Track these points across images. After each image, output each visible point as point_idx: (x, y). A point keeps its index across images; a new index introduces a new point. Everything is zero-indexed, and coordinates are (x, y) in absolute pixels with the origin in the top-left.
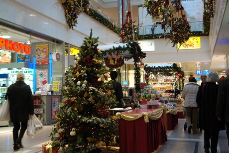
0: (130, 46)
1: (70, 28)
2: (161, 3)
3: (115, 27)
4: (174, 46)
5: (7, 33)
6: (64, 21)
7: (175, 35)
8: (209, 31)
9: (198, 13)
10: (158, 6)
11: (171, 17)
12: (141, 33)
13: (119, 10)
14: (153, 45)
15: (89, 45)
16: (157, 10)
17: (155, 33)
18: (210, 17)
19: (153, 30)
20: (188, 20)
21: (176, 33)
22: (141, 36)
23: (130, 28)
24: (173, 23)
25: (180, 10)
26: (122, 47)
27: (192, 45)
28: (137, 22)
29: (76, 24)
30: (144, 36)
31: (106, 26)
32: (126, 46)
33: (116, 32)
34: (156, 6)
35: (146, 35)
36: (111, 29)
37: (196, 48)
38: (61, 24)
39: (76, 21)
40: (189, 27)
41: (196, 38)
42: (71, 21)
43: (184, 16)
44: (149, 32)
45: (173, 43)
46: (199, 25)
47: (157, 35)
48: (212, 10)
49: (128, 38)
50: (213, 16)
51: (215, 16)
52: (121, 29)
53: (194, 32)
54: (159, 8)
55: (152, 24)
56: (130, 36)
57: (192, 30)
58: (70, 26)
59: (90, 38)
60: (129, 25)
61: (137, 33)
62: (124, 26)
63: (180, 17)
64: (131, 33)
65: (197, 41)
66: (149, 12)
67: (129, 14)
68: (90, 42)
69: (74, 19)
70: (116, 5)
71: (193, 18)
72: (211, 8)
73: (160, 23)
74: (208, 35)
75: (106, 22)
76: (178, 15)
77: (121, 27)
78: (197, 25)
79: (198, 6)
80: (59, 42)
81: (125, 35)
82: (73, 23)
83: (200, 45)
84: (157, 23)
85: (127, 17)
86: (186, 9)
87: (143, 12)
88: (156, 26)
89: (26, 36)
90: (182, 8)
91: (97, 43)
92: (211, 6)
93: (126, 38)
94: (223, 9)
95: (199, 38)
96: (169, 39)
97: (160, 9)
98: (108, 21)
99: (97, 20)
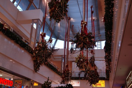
0: (67, 86)
1: (36, 72)
2: (84, 61)
3: (59, 72)
4: (90, 85)
5: (2, 73)
6: (33, 68)
7: (91, 79)
8: (109, 78)
9: (103, 68)
10: (83, 63)
11: (89, 71)
12: (73, 76)
13: (62, 63)
14: (79, 83)
15: (46, 86)
16: (82, 65)
17: (80, 77)
18: (109, 73)
19: (79, 75)
20: (98, 71)
22: (73, 77)
23: (68, 74)
24: (90, 74)
25: (94, 67)
26: (63, 86)
27: (100, 85)
28: (71, 70)
29: (39, 70)
30: (75, 78)
31: (55, 71)
32: (65, 86)
33: (60, 75)
34: (81, 63)
36: (57, 73)
37: (102, 86)
39: (39, 69)
40: (98, 76)
41: (102, 81)
42: (36, 68)
43: (96, 70)
44: (77, 76)
45: (90, 84)
46: (104, 74)
47: (82, 77)
48: (110, 69)
50: (110, 72)
51: (111, 72)
52: (63, 74)
53: (101, 78)
55: (79, 71)
56: (67, 78)
57: (100, 76)
58: (36, 71)
59: (47, 82)
60: (67, 72)
61: (71, 76)
62: (64, 72)
63: (94, 70)
64: (68, 76)
65: (103, 82)
66: (78, 66)
67: (67, 66)
68: (47, 84)
69: (38, 67)
71: (101, 70)
73: (83, 71)
74: (109, 80)
75: (55, 69)
76: (92, 69)
77: (63, 72)
78: (103, 74)
79: (103, 64)
80: (28, 79)
81: (64, 77)
83: (104, 85)
85: (66, 68)
86: (97, 65)
87: (74, 65)
88: (81, 73)
89: (11, 76)
90: (95, 65)
91: (51, 85)
93: (65, 79)
94: (115, 69)
95: (104, 81)
96: (87, 81)
97: (84, 65)
98: (56, 69)
99: (50, 68)
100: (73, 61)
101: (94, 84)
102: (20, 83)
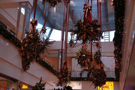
0: (66, 89)
1: (24, 71)
2: (88, 57)
3: (55, 71)
4: (95, 88)
6: (21, 66)
7: (96, 80)
8: (119, 79)
9: (112, 66)
10: (86, 59)
11: (94, 70)
12: (73, 76)
13: (58, 59)
14: (81, 85)
15: (39, 88)
16: (85, 62)
17: (82, 77)
18: (119, 72)
19: (81, 74)
20: (105, 70)
21: (96, 79)
22: (73, 78)
23: (66, 73)
24: (95, 74)
25: (99, 64)
26: (60, 89)
28: (70, 69)
29: (29, 69)
30: (75, 78)
31: (49, 70)
32: (63, 89)
33: (56, 75)
34: (84, 59)
35: (76, 78)
36: (52, 72)
38: (19, 68)
39: (29, 67)
40: (105, 76)
41: (110, 82)
42: (25, 66)
43: (102, 68)
44: (78, 76)
45: (94, 86)
46: (112, 74)
47: (84, 78)
48: (120, 67)
49: (64, 80)
50: (121, 71)
51: (122, 71)
52: (60, 73)
53: (109, 78)
54: (86, 61)
55: (81, 70)
56: (65, 78)
57: (108, 77)
59: (40, 83)
60: (65, 71)
61: (70, 77)
62: (61, 71)
63: (100, 68)
64: (66, 76)
66: (79, 63)
67: (65, 63)
68: (39, 86)
69: (28, 65)
70: (57, 55)
71: (108, 68)
72: (120, 65)
73: (86, 70)
74: (119, 81)
75: (49, 68)
76: (98, 67)
77: (59, 71)
78: (111, 73)
79: (112, 60)
80: (15, 81)
81: (62, 78)
82: (27, 68)
84: (84, 70)
85: (64, 65)
87: (75, 62)
88: (83, 72)
90: (101, 63)
91: (44, 87)
92: (119, 64)
94: (127, 67)
95: (112, 83)
96: (91, 82)
98: (51, 67)
99: (43, 66)
100: (74, 57)
101: (100, 87)
102: (4, 86)
